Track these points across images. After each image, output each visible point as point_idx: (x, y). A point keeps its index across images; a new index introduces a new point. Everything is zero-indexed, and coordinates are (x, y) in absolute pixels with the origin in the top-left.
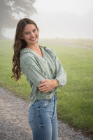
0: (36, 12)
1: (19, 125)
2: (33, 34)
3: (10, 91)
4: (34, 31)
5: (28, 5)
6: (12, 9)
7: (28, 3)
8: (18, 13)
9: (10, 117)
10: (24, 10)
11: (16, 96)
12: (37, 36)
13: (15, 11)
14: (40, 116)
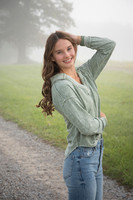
0: (74, 24)
1: (48, 183)
2: (68, 54)
3: (37, 134)
4: (69, 49)
5: (62, 15)
6: (41, 20)
7: (63, 12)
8: (49, 26)
9: (35, 171)
10: (56, 21)
11: (45, 141)
12: (73, 57)
13: (45, 23)
14: (80, 170)
